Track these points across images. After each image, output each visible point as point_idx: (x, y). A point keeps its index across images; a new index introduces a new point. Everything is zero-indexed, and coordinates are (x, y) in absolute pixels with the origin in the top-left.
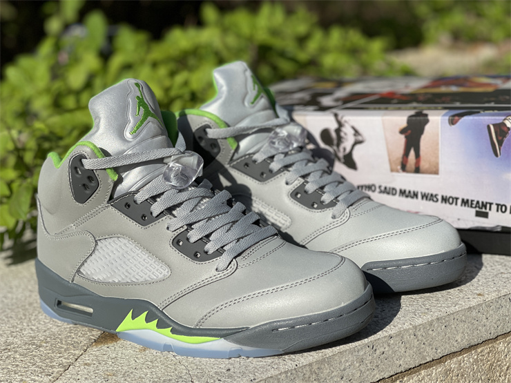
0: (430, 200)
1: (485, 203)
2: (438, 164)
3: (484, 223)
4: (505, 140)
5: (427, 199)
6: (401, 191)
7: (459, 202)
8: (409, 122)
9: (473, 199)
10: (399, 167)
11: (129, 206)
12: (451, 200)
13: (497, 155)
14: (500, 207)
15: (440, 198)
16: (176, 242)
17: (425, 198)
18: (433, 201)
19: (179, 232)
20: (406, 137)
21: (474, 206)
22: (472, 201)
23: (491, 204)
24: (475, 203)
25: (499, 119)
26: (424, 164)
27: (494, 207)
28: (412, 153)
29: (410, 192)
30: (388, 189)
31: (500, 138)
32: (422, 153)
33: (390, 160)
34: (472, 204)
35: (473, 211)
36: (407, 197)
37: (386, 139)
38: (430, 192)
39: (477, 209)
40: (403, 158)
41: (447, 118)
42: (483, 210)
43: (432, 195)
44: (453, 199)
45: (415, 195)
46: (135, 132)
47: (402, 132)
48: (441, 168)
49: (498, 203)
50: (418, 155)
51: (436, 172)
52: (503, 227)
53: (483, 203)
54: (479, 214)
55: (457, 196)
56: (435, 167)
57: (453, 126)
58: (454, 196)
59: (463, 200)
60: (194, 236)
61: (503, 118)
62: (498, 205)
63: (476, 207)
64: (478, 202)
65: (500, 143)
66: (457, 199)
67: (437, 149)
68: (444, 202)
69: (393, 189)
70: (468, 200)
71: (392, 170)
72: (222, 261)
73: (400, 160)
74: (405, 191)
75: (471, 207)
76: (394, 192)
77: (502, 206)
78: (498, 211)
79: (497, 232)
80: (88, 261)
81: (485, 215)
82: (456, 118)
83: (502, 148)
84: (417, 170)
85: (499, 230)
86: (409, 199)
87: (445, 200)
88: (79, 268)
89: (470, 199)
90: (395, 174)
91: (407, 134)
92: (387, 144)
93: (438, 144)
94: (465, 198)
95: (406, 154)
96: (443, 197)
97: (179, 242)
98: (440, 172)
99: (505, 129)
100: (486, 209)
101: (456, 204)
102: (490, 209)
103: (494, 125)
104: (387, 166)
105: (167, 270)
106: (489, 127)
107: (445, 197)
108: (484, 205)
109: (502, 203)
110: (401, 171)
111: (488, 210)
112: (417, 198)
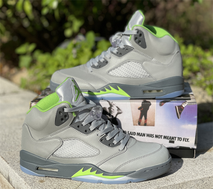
0: (150, 137)
1: (173, 137)
2: (154, 122)
3: (172, 145)
4: (182, 112)
5: (149, 137)
6: (138, 133)
7: (163, 137)
8: (142, 105)
9: (168, 136)
10: (137, 123)
11: (79, 127)
12: (159, 137)
13: (179, 118)
14: (179, 139)
15: (154, 136)
16: (101, 140)
17: (148, 136)
18: (152, 137)
19: (102, 136)
20: (141, 111)
21: (169, 139)
22: (168, 137)
23: (175, 138)
24: (169, 137)
25: (180, 104)
26: (148, 122)
27: (177, 139)
28: (143, 117)
29: (142, 134)
30: (132, 133)
31: (180, 111)
32: (148, 117)
33: (133, 121)
34: (168, 138)
35: (168, 141)
36: (140, 136)
37: (132, 112)
38: (151, 134)
39: (170, 140)
40: (139, 120)
41: (159, 103)
42: (172, 140)
43: (151, 135)
44: (160, 136)
45: (144, 135)
46: (76, 100)
47: (139, 109)
48: (156, 123)
49: (179, 137)
50: (146, 118)
51: (154, 125)
52: (180, 147)
53: (172, 137)
54: (170, 142)
55: (162, 135)
56: (153, 123)
57: (161, 107)
58: (160, 135)
59: (164, 136)
60: (108, 138)
61: (182, 103)
62: (178, 138)
64: (170, 137)
65: (180, 113)
66: (162, 136)
67: (154, 116)
68: (156, 137)
69: (134, 133)
70: (166, 136)
71: (134, 125)
72: (121, 147)
73: (138, 120)
74: (139, 133)
75: (168, 139)
76: (135, 134)
77: (180, 138)
78: (178, 140)
79: (178, 149)
80: (59, 149)
81: (173, 142)
82: (163, 103)
83: (181, 115)
84: (145, 125)
85: (178, 148)
86: (141, 136)
87: (157, 136)
88: (53, 153)
89: (167, 136)
90: (135, 126)
91: (141, 110)
92: (132, 114)
93: (155, 114)
95: (141, 118)
97: (102, 140)
99: (182, 108)
100: (173, 140)
101: (161, 138)
102: (175, 140)
103: (178, 106)
104: (132, 123)
105: (98, 151)
106: (176, 107)
107: (157, 135)
108: (173, 138)
109: (180, 137)
110: (138, 125)
111: (174, 140)
112: (145, 136)
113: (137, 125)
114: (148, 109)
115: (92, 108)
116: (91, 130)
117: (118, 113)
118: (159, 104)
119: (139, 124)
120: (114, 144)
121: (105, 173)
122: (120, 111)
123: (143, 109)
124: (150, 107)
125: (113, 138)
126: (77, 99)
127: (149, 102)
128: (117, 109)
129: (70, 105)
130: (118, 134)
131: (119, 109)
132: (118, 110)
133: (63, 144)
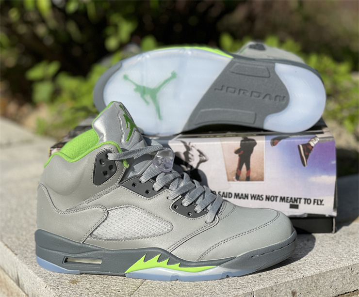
0: (257, 199)
1: (296, 199)
2: (263, 173)
3: (295, 212)
4: (310, 155)
5: (255, 199)
6: (235, 194)
7: (278, 199)
8: (241, 145)
9: (288, 196)
10: (234, 177)
11: (135, 185)
12: (272, 198)
13: (304, 165)
14: (306, 201)
15: (264, 197)
16: (174, 207)
17: (253, 198)
18: (260, 200)
19: (176, 200)
20: (239, 156)
21: (289, 201)
22: (287, 198)
23: (300, 199)
24: (289, 199)
25: (305, 141)
26: (253, 174)
27: (303, 201)
28: (244, 167)
29: (242, 195)
30: (225, 193)
31: (307, 154)
32: (251, 166)
33: (227, 173)
34: (287, 200)
35: (288, 205)
36: (240, 198)
37: (224, 158)
38: (257, 194)
39: (291, 203)
40: (237, 170)
41: (270, 141)
42: (295, 203)
43: (259, 196)
44: (274, 197)
45: (246, 197)
46: (128, 140)
47: (237, 152)
48: (266, 176)
49: (306, 197)
50: (248, 168)
51: (262, 179)
52: (309, 214)
53: (295, 198)
54: (292, 207)
55: (277, 195)
56: (261, 176)
57: (274, 147)
58: (274, 195)
59: (281, 197)
60: (186, 202)
61: (309, 140)
62: (305, 199)
63: (290, 202)
64: (291, 198)
65: (307, 157)
66: (277, 197)
67: (263, 163)
68: (267, 200)
69: (230, 193)
70: (284, 198)
71: (229, 180)
72: (209, 217)
73: (236, 172)
74: (239, 194)
75: (287, 202)
76: (230, 195)
77: (308, 200)
78: (305, 203)
79: (305, 218)
80: (101, 226)
81: (296, 207)
82: (276, 141)
83: (308, 160)
84: (248, 179)
85: (306, 216)
86: (242, 199)
87: (268, 198)
88: (92, 232)
89: (286, 196)
90: (230, 182)
91: (240, 154)
92: (225, 161)
93: (263, 160)
94: (283, 196)
95: (240, 167)
96: (266, 196)
97: (176, 206)
98: (265, 179)
99: (310, 148)
100: (297, 202)
101: (276, 201)
102: (300, 203)
103: (303, 145)
104: (225, 177)
105: (169, 226)
106: (299, 147)
107: (268, 196)
108: (296, 200)
109: (308, 198)
110: (235, 180)
111: (298, 203)
112: (248, 198)
113: (233, 181)
114: (251, 151)
115: (157, 151)
116: (157, 189)
117: (201, 162)
118: (270, 144)
119: (238, 178)
120: (196, 212)
121: (184, 263)
122: (204, 158)
123: (242, 152)
124: (255, 148)
125: (195, 202)
126: (129, 137)
127: (253, 140)
128: (199, 154)
129: (118, 149)
130: (202, 196)
131: (201, 154)
132: (200, 156)
133: (109, 216)
